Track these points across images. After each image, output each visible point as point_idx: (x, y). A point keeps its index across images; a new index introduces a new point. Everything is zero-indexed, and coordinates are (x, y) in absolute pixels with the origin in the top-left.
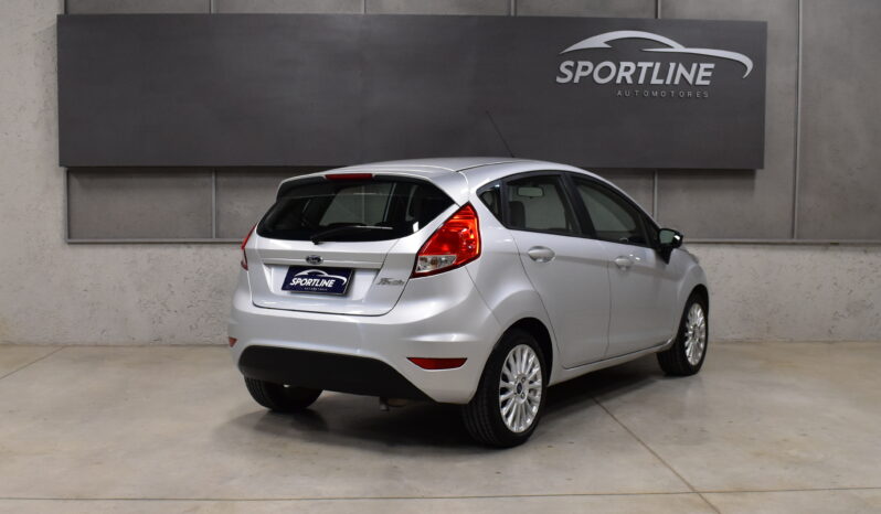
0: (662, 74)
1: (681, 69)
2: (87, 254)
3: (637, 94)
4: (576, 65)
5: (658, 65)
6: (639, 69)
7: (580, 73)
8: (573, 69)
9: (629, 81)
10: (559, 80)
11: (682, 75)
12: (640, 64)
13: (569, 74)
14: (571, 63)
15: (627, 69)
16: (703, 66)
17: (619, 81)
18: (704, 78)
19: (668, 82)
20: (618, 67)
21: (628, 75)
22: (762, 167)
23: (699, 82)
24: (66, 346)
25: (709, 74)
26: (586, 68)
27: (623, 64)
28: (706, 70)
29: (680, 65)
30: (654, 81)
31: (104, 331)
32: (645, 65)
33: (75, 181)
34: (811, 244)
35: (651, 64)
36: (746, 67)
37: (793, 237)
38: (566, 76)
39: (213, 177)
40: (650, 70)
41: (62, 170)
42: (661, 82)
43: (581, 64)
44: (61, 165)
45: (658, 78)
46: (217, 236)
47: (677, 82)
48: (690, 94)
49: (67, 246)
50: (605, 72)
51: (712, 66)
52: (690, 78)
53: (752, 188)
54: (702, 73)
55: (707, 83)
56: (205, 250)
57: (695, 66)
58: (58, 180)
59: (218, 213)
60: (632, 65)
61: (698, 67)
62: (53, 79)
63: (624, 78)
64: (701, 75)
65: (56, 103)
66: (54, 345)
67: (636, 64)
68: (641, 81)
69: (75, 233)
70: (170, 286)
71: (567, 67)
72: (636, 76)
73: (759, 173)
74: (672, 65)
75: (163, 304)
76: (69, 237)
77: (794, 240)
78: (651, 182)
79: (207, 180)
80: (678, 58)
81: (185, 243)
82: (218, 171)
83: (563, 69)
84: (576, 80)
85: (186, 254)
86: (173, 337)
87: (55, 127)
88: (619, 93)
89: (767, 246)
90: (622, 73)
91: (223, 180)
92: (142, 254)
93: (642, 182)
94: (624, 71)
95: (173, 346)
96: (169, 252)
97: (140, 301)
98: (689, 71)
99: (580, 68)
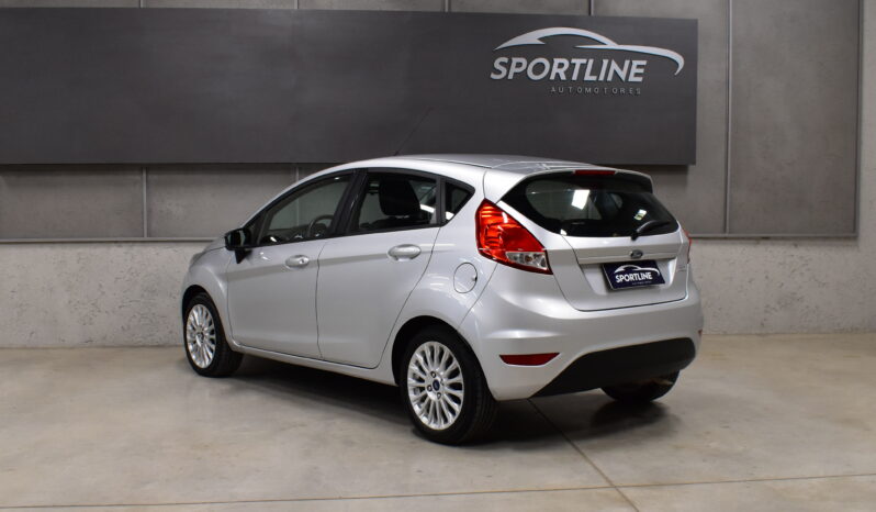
0: (596, 71)
1: (614, 66)
2: (15, 255)
3: (571, 90)
4: (510, 61)
5: (591, 61)
6: (572, 66)
7: (514, 69)
8: (508, 66)
9: (563, 77)
10: (493, 76)
11: (615, 72)
12: (573, 61)
13: (502, 70)
14: (505, 60)
15: (561, 65)
16: (635, 63)
17: (552, 77)
18: (637, 75)
19: (601, 78)
20: (552, 63)
21: (562, 72)
22: (694, 163)
23: (632, 78)
25: (641, 71)
26: (520, 65)
27: (557, 61)
28: (639, 67)
29: (613, 63)
30: (588, 77)
31: (32, 333)
32: (578, 62)
34: (743, 238)
35: (584, 61)
36: (676, 64)
37: (725, 231)
39: (144, 175)
40: (583, 67)
42: (594, 78)
43: (515, 60)
45: (592, 74)
46: (149, 235)
47: (610, 79)
48: (623, 90)
50: (539, 68)
51: (644, 63)
52: (622, 75)
53: (684, 183)
54: (634, 70)
55: (640, 79)
56: (136, 249)
57: (627, 63)
59: (149, 211)
60: (566, 62)
61: (631, 64)
63: (557, 74)
64: (633, 72)
67: (570, 61)
68: (575, 77)
70: (101, 286)
71: (502, 64)
72: (569, 72)
73: (691, 167)
74: (605, 62)
75: (94, 305)
77: (727, 235)
79: (138, 177)
80: (611, 54)
81: (115, 242)
82: (148, 168)
83: (497, 65)
84: (510, 77)
85: (117, 253)
86: (104, 338)
88: (553, 89)
89: (700, 241)
90: (555, 70)
91: (154, 177)
92: (71, 254)
94: (558, 68)
95: (104, 347)
96: (99, 251)
97: (70, 302)
98: (622, 68)
99: (514, 64)
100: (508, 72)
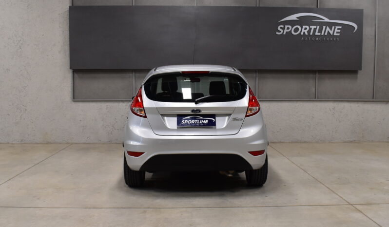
0: (320, 31)
1: (328, 29)
2: (82, 106)
3: (309, 39)
4: (284, 27)
5: (318, 27)
6: (310, 29)
7: (286, 30)
8: (283, 29)
9: (306, 34)
10: (277, 33)
11: (328, 31)
12: (311, 27)
13: (281, 30)
14: (282, 26)
15: (306, 29)
16: (337, 27)
17: (302, 34)
18: (337, 32)
19: (323, 34)
20: (302, 28)
21: (306, 32)
22: (361, 69)
23: (335, 34)
24: (72, 144)
25: (339, 31)
26: (288, 28)
27: (304, 27)
28: (338, 29)
29: (328, 28)
30: (317, 33)
31: (88, 138)
32: (313, 27)
33: (76, 75)
34: (381, 101)
35: (315, 27)
36: (354, 28)
37: (373, 98)
38: (280, 32)
39: (134, 74)
40: (315, 29)
41: (71, 71)
42: (319, 34)
43: (286, 27)
44: (71, 68)
45: (318, 32)
47: (326, 34)
48: (331, 39)
49: (73, 102)
50: (296, 30)
51: (340, 27)
52: (331, 33)
53: (356, 78)
54: (336, 30)
55: (339, 34)
57: (333, 27)
58: (69, 74)
60: (308, 27)
61: (335, 28)
62: (67, 33)
63: (304, 32)
64: (336, 31)
65: (69, 43)
66: (68, 143)
67: (309, 27)
68: (311, 34)
69: (76, 97)
70: (116, 119)
71: (281, 28)
72: (309, 32)
73: (359, 71)
74: (324, 27)
75: (113, 126)
76: (74, 99)
77: (374, 100)
78: (315, 75)
79: (131, 75)
80: (327, 24)
81: (122, 101)
82: (136, 71)
83: (279, 29)
84: (284, 33)
86: (117, 140)
87: (68, 53)
88: (302, 39)
89: (363, 102)
90: (303, 30)
91: (138, 75)
92: (104, 106)
93: (311, 75)
94: (304, 30)
95: (117, 143)
96: (115, 104)
97: (103, 125)
98: (331, 30)
99: (286, 28)
100: (284, 31)
